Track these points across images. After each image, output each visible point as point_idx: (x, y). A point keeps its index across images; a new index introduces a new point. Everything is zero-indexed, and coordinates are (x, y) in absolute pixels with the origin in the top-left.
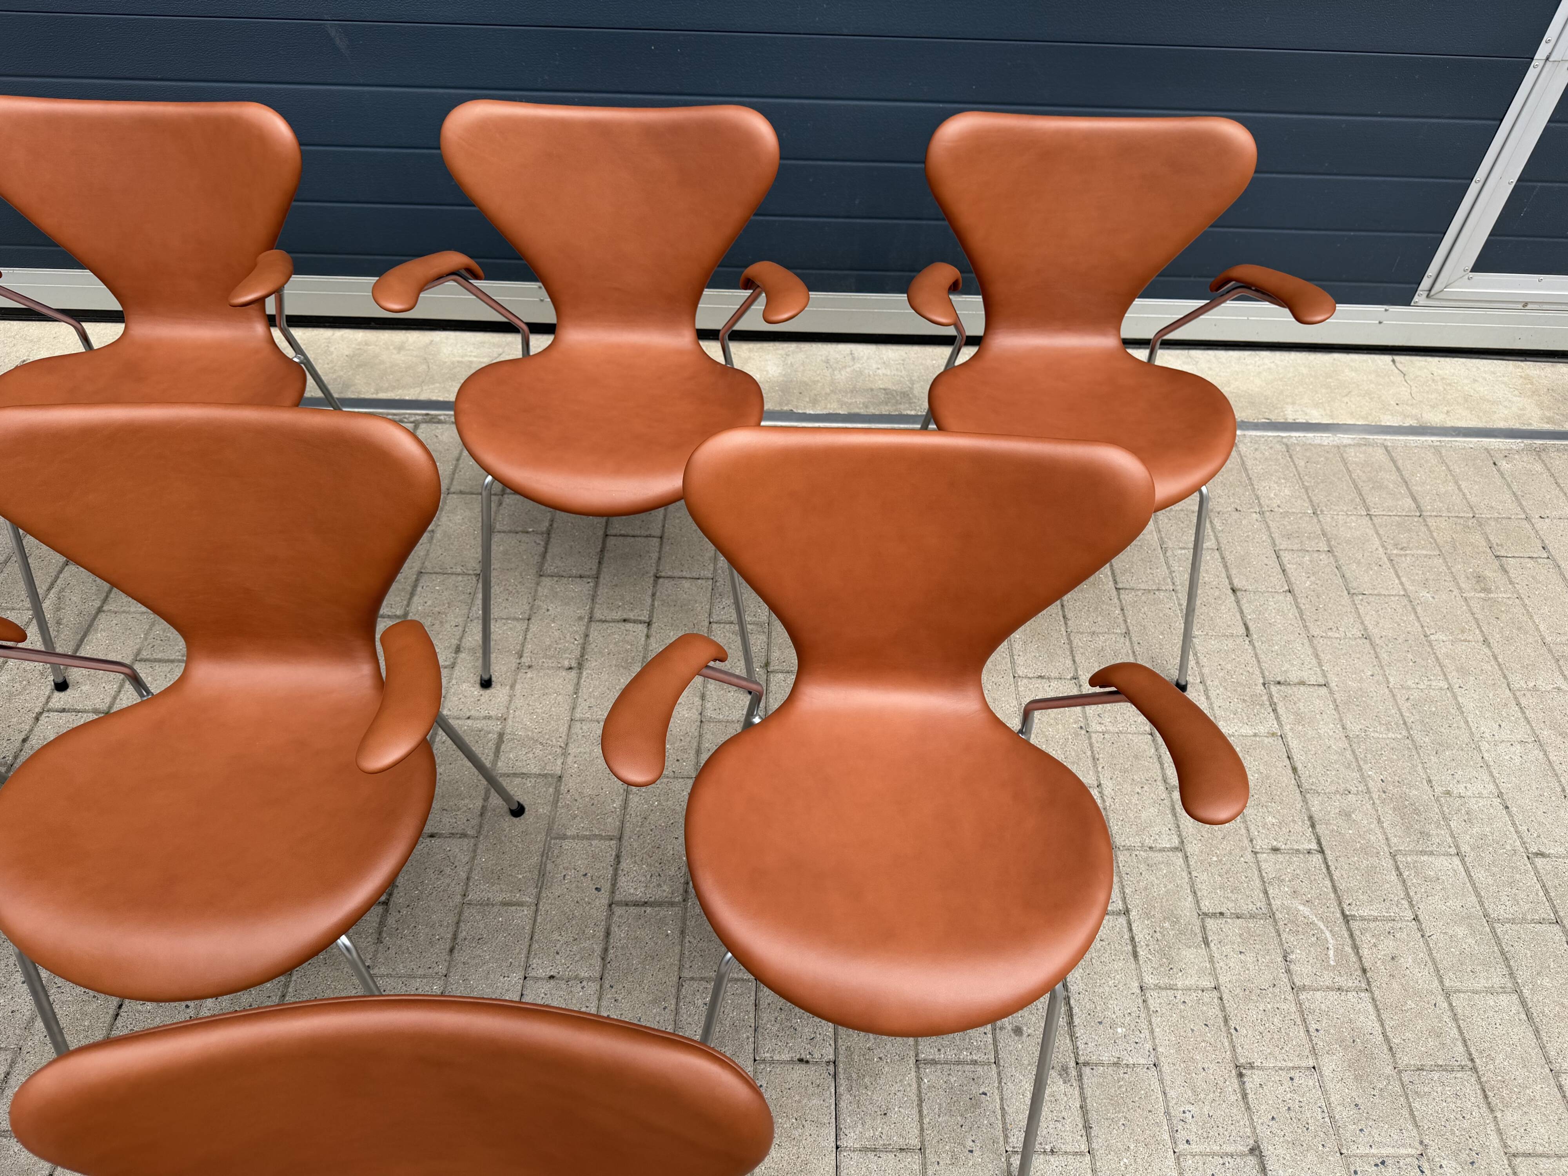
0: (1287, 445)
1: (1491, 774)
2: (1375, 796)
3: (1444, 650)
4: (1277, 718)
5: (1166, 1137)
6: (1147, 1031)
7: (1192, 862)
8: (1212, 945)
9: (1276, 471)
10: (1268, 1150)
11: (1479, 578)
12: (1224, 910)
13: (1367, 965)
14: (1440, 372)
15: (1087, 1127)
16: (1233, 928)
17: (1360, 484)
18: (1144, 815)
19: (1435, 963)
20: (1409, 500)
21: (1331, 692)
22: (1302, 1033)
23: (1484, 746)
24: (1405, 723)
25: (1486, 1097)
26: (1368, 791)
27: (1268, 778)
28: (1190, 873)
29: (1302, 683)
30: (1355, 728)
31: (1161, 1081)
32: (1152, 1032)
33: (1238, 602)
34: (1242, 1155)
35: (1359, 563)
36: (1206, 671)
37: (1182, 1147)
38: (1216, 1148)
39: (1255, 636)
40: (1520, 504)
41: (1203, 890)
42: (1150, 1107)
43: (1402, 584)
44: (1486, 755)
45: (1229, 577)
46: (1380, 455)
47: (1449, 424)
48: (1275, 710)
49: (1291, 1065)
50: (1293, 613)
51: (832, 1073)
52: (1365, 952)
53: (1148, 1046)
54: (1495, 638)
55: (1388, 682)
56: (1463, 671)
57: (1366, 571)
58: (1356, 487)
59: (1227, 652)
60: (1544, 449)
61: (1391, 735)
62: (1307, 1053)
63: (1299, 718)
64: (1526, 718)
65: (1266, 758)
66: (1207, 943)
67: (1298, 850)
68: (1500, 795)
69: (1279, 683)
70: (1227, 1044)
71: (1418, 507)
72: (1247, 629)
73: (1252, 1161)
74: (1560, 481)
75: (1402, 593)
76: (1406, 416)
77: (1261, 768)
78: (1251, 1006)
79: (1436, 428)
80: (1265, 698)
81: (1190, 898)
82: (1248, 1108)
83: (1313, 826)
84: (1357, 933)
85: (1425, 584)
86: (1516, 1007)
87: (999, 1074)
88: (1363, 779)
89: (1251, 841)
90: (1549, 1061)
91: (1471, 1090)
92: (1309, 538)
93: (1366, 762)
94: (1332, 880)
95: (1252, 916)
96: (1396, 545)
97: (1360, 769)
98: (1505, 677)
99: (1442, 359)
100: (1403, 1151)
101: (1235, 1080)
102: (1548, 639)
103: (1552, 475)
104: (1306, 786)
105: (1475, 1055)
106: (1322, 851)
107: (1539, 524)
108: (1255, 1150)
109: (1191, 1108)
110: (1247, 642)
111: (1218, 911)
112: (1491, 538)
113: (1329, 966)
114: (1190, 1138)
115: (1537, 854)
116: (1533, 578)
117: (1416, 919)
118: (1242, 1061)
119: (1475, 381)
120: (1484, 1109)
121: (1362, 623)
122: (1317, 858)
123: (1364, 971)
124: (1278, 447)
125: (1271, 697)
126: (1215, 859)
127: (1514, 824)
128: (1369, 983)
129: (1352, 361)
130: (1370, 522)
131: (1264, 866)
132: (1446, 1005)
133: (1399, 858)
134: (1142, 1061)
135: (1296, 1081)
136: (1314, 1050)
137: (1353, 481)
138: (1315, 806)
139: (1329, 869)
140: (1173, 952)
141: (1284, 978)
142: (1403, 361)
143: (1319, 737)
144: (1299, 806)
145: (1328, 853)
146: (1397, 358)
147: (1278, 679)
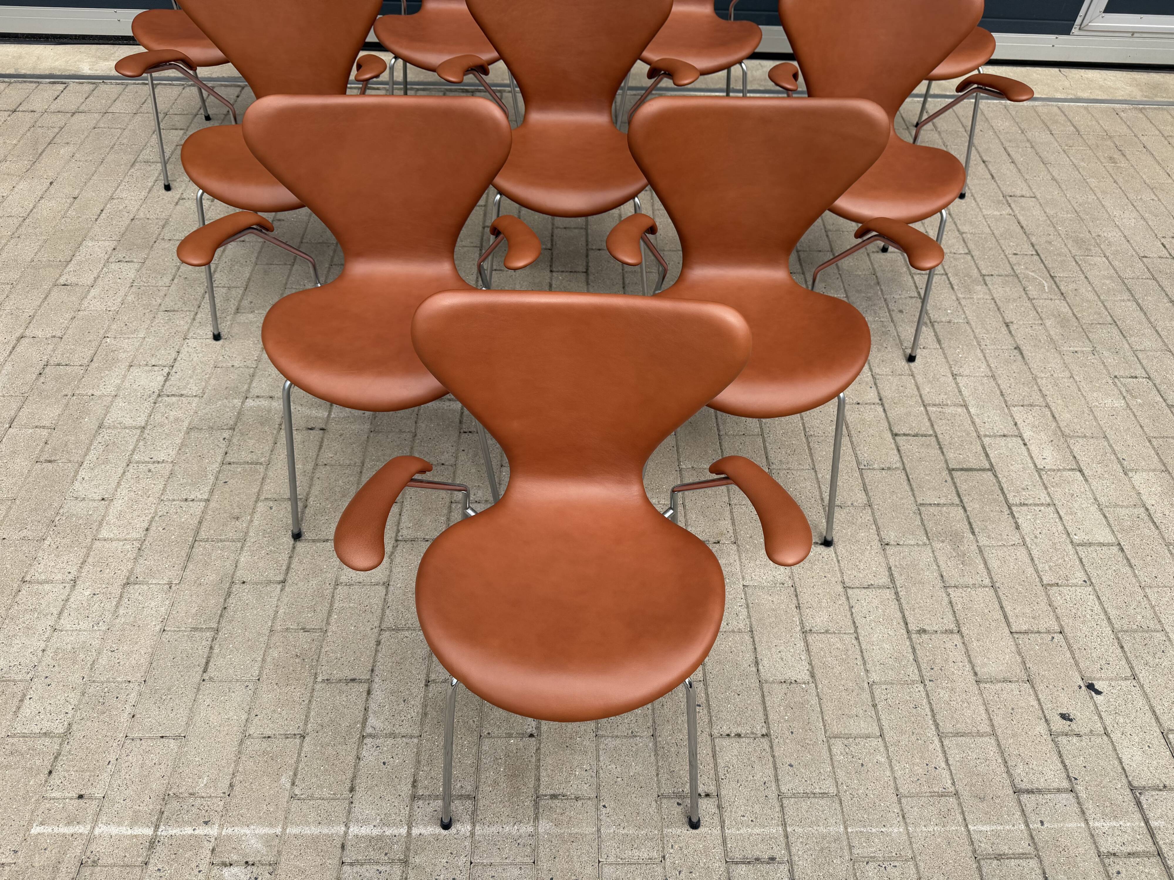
1: (1120, 229)
2: (1063, 236)
3: (1094, 184)
4: (1012, 209)
5: (975, 343)
6: (961, 312)
7: (975, 258)
8: (989, 285)
10: (1023, 348)
11: (1111, 158)
12: (993, 273)
13: (1063, 292)
15: (939, 341)
16: (998, 279)
17: (1046, 121)
18: (950, 242)
19: (1095, 291)
20: (1072, 128)
21: (1038, 200)
22: (1035, 313)
23: (1116, 219)
24: (1076, 211)
25: (1122, 333)
26: (1059, 234)
27: (1009, 229)
28: (974, 262)
29: (1023, 196)
30: (1051, 212)
31: (971, 328)
32: (964, 312)
33: (986, 166)
34: (1011, 349)
35: (1048, 152)
36: (973, 191)
37: (983, 347)
38: (999, 347)
39: (997, 179)
40: (1132, 130)
41: (982, 267)
42: (967, 335)
43: (1071, 160)
44: (1117, 223)
45: (981, 157)
46: (1055, 110)
47: (1092, 97)
48: (1010, 206)
49: (1031, 323)
50: (1015, 170)
52: (1062, 288)
53: (963, 316)
54: (1120, 181)
55: (1066, 196)
56: (1104, 192)
57: (1052, 155)
58: (1044, 122)
60: (1144, 108)
61: (1069, 215)
62: (1038, 319)
63: (1023, 209)
64: (1137, 210)
65: (1007, 223)
66: (986, 285)
67: (1026, 254)
68: (1125, 237)
69: (1011, 196)
70: (1000, 316)
71: (1077, 131)
72: (992, 176)
73: (1016, 351)
74: (1153, 121)
75: (1071, 163)
76: (1068, 94)
77: (1006, 226)
78: (1010, 304)
79: (1085, 99)
80: (1004, 201)
81: (976, 270)
82: (1012, 336)
83: (1033, 246)
84: (1058, 282)
85: (1083, 160)
86: (1135, 306)
87: (894, 325)
88: (1056, 230)
89: (1003, 251)
90: (1150, 322)
91: (1115, 331)
92: (1021, 142)
93: (1057, 224)
94: (1044, 264)
95: (1006, 276)
96: (1067, 145)
97: (1054, 227)
98: (1126, 195)
99: (1087, 71)
100: (1084, 349)
101: (1005, 327)
102: (1147, 181)
103: (1148, 119)
104: (1028, 232)
105: (1116, 320)
106: (1038, 255)
107: (1141, 138)
108: (1017, 348)
109: (986, 335)
110: (993, 181)
111: (990, 274)
112: (1117, 143)
113: (1046, 292)
114: (987, 344)
115: (1143, 257)
116: (1139, 158)
117: (1086, 277)
118: (1008, 321)
119: (1105, 80)
120: (1121, 337)
121: (1051, 174)
122: (1036, 258)
123: (1062, 294)
125: (1007, 201)
126: (986, 256)
127: (1132, 247)
128: (1065, 298)
129: (1037, 70)
130: (1052, 136)
131: (1010, 259)
132: (1101, 305)
133: (1076, 257)
134: (961, 321)
135: (1034, 328)
136: (1041, 318)
137: (1042, 120)
138: (1034, 240)
139: (1042, 260)
140: (971, 287)
141: (1025, 296)
142: (1066, 71)
143: (1033, 215)
144: (1025, 239)
145: (1041, 255)
146: (1062, 70)
147: (1010, 194)
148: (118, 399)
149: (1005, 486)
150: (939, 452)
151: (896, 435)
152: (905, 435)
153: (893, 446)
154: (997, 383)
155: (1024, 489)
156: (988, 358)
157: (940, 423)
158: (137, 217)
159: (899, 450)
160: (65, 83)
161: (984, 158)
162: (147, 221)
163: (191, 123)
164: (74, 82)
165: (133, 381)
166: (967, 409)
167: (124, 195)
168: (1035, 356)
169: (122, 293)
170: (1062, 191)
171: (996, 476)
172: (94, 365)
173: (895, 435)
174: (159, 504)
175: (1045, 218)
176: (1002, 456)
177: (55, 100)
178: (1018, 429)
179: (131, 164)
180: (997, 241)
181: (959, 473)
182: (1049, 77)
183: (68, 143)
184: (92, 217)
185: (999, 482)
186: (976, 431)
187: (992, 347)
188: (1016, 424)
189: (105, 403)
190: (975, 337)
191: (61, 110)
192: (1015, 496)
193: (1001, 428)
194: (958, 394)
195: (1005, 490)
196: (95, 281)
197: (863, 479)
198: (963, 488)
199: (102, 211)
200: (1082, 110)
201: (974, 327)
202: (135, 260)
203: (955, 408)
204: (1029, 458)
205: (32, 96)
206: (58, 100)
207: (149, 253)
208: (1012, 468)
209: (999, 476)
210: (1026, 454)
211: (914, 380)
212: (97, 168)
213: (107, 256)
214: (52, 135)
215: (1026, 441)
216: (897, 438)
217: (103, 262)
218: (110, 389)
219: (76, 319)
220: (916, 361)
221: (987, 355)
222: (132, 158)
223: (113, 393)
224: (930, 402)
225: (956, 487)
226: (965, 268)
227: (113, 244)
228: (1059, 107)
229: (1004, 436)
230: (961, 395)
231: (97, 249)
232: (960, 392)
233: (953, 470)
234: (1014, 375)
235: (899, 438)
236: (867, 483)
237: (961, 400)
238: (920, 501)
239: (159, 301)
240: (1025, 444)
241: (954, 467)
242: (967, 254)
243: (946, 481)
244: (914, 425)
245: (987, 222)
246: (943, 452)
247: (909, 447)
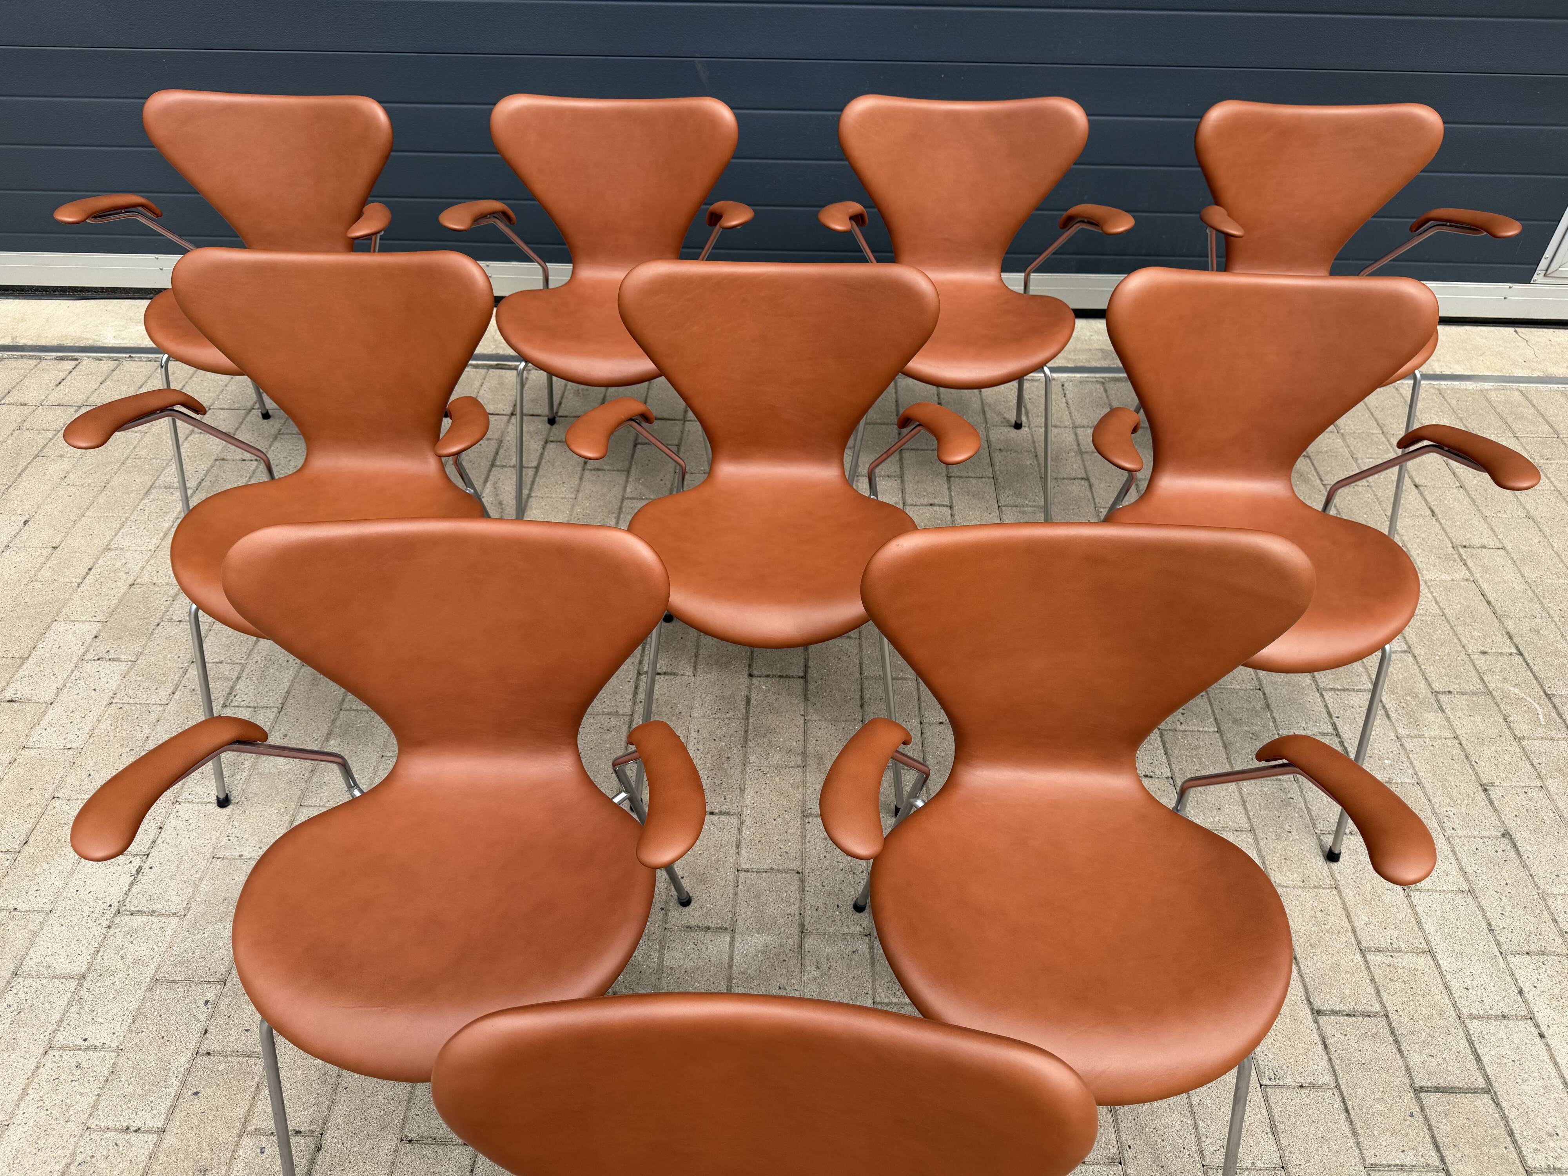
0: (1439, 390)
2: (1556, 619)
4: (1468, 569)
6: (1408, 763)
7: (1420, 660)
8: (1447, 711)
9: (1434, 407)
10: (1516, 835)
12: (1451, 689)
14: (1556, 339)
16: (1462, 702)
17: (1505, 416)
20: (1547, 426)
21: (1508, 553)
22: (1528, 765)
26: (1550, 616)
27: (1468, 607)
28: (1420, 667)
29: (1484, 547)
30: (1532, 576)
31: (1425, 793)
32: (1411, 763)
33: (1421, 494)
34: (1497, 837)
37: (1449, 832)
38: (1476, 833)
39: (1440, 516)
41: (1433, 677)
42: (1420, 808)
43: (1551, 482)
46: (1517, 396)
48: (1465, 564)
49: (1524, 785)
50: (1467, 501)
51: (1172, 783)
53: (1410, 771)
55: (1552, 547)
58: (1501, 418)
59: (1419, 526)
62: (1534, 777)
63: (1486, 569)
65: (1465, 595)
66: (1443, 711)
67: (1501, 653)
69: (1465, 547)
70: (1471, 771)
71: (1555, 431)
72: (1432, 511)
73: (1505, 841)
75: (1553, 488)
76: (1533, 370)
77: (1463, 601)
78: (1485, 748)
79: (1560, 378)
80: (1456, 556)
81: (1423, 682)
82: (1496, 810)
83: (1511, 638)
84: (1559, 705)
87: (1300, 787)
88: (1544, 608)
89: (1464, 647)
93: (1544, 598)
94: (1532, 672)
95: (1474, 693)
96: (1542, 457)
97: (1541, 603)
99: (1556, 331)
101: (1481, 793)
104: (1500, 612)
106: (1521, 654)
108: (1506, 834)
109: (1452, 809)
110: (1434, 520)
111: (1447, 690)
113: (1541, 724)
114: (1455, 826)
118: (1485, 781)
121: (1524, 508)
122: (1518, 659)
124: (1432, 390)
125: (1460, 555)
126: (1437, 658)
129: (1481, 331)
130: (1517, 441)
131: (1477, 662)
134: (1408, 781)
135: (1529, 794)
136: (1539, 776)
137: (1499, 414)
138: (1510, 625)
139: (1528, 664)
140: (1417, 715)
141: (1508, 732)
142: (1524, 331)
143: (1505, 581)
144: (1497, 625)
145: (1526, 654)
146: (1518, 329)
147: (1464, 544)
148: (53, 919)
149: (1515, 1126)
150: (1395, 1050)
151: (1319, 1012)
152: (1334, 1013)
153: (1316, 1037)
154: (1479, 906)
155: (1550, 1135)
156: (1459, 855)
157: (1392, 987)
158: (139, 581)
159: (1325, 1046)
160: (76, 359)
161: (1417, 480)
162: (152, 588)
163: (241, 423)
164: (88, 357)
165: (82, 884)
166: (1434, 959)
167: (126, 543)
168: (1538, 851)
169: (92, 718)
170: (1546, 537)
171: (1497, 1104)
172: (28, 851)
173: (1317, 1013)
174: (82, 1135)
175: (1526, 586)
176: (1505, 1060)
177: (57, 385)
178: (1525, 1002)
179: (146, 490)
180: (1451, 627)
181: (1433, 1097)
182: (1501, 342)
183: (62, 456)
184: (74, 580)
185: (1504, 1118)
186: (1455, 1006)
187: (1465, 833)
188: (1521, 992)
189: (31, 926)
190: (1434, 812)
191: (62, 402)
192: (1536, 1150)
193: (1497, 1002)
194: (1416, 928)
195: (1517, 1136)
196: (57, 694)
197: (1269, 1109)
198: (1443, 1129)
199: (90, 569)
200: (1558, 396)
201: (1430, 792)
202: (123, 657)
203: (1414, 958)
204: (1552, 1066)
205: (27, 381)
206: (61, 387)
207: (146, 645)
208: (1524, 1087)
209: (1504, 1104)
210: (1546, 1057)
211: (1341, 898)
212: (96, 497)
213: (82, 650)
214: (42, 442)
215: (1544, 1028)
216: (1322, 1019)
217: (75, 659)
218: (44, 900)
219: (16, 763)
220: (1341, 859)
221: (1457, 849)
222: (147, 480)
223: (48, 907)
224: (1371, 944)
225: (1430, 1128)
226: (1405, 678)
227: (95, 628)
228: (1521, 392)
229: (1504, 1017)
230: (1422, 929)
231: (70, 636)
232: (1419, 922)
233: (1421, 1089)
234: (1508, 890)
235: (1325, 1018)
236: (1276, 1118)
237: (1422, 940)
238: (1370, 1160)
239: (147, 731)
240: (1542, 1036)
241: (1423, 1084)
242: (1406, 651)
243: (1412, 1115)
244: (1347, 992)
245: (1432, 593)
246: (1400, 1051)
247: (1342, 1038)
